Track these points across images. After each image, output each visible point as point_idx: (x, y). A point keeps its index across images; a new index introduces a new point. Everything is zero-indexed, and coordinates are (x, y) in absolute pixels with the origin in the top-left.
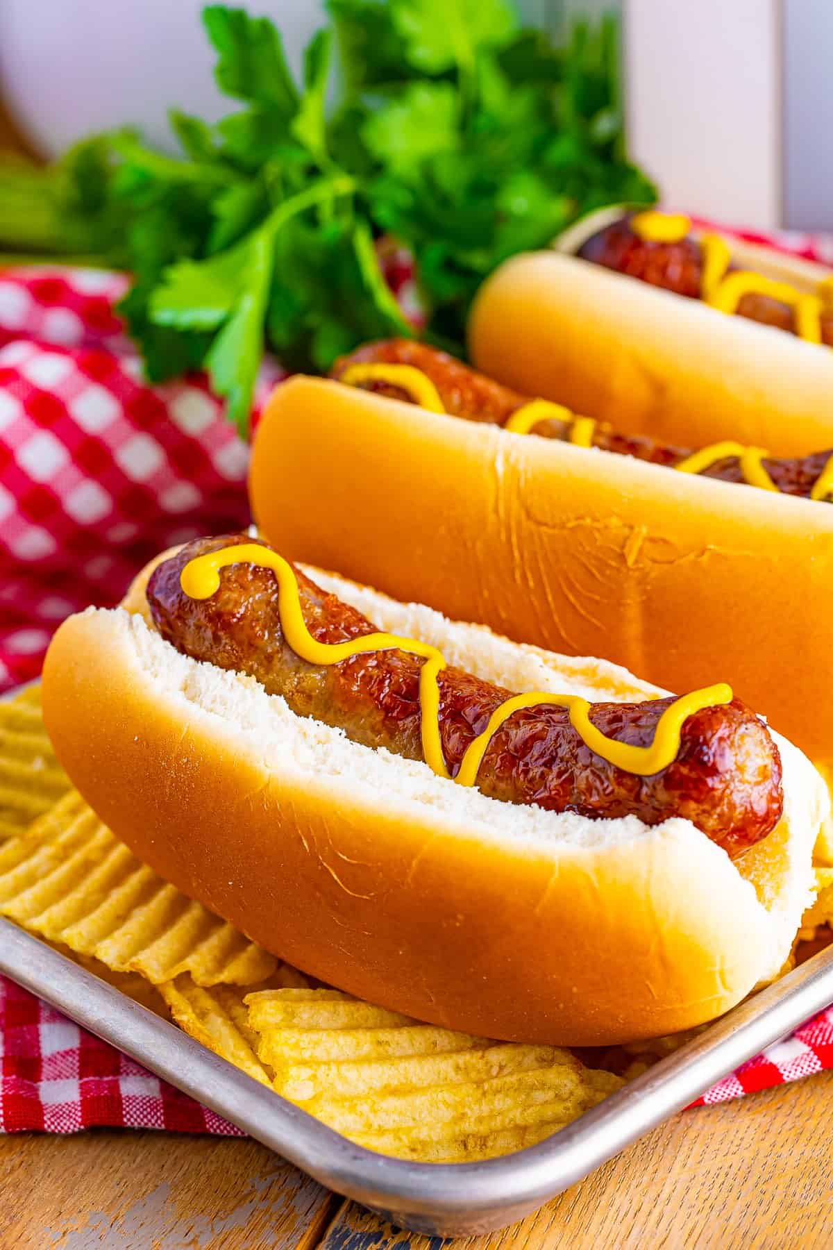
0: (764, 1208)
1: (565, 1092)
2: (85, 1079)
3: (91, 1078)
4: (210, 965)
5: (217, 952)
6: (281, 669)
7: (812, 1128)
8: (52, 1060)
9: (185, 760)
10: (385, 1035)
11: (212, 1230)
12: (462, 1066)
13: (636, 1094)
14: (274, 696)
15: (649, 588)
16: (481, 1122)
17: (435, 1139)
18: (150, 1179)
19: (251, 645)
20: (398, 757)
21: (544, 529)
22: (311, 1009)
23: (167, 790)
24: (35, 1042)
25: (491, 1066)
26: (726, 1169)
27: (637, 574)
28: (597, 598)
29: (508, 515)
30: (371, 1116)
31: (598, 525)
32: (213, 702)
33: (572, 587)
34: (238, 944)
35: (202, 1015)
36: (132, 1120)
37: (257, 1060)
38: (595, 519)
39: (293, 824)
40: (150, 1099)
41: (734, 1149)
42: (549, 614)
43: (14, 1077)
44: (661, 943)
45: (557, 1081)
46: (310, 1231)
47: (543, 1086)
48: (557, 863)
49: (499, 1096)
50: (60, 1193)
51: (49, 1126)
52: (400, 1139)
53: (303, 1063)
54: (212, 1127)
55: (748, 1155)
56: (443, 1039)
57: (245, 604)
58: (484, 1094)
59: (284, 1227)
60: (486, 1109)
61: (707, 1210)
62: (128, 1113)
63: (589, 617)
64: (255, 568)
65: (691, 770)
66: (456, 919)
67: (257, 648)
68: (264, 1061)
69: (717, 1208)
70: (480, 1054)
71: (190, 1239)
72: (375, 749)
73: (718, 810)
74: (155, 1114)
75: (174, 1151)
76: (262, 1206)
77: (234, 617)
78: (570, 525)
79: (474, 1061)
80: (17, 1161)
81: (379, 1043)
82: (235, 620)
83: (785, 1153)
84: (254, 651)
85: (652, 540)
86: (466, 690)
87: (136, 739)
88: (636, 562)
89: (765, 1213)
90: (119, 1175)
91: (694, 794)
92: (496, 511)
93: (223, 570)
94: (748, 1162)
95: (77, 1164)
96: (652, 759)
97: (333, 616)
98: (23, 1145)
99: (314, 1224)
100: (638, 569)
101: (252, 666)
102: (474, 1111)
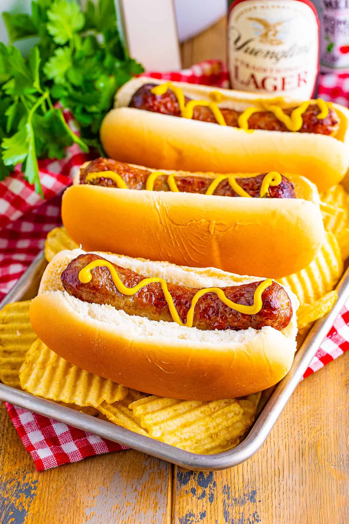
0: (303, 431)
1: (237, 412)
2: (76, 441)
3: (78, 440)
4: (110, 396)
5: (110, 391)
6: (118, 300)
7: (306, 398)
8: (61, 436)
9: (100, 340)
10: (176, 407)
11: (140, 484)
12: (203, 411)
13: (270, 413)
14: (120, 310)
15: (220, 240)
16: (215, 429)
17: (203, 438)
18: (111, 471)
19: (106, 294)
20: (167, 322)
21: (179, 226)
22: (151, 405)
23: (95, 350)
24: (53, 432)
25: (212, 409)
26: (287, 421)
27: (215, 236)
28: (203, 246)
29: (166, 223)
30: (181, 435)
31: (198, 222)
32: (101, 318)
33: (193, 244)
34: (115, 386)
35: (115, 414)
36: (98, 452)
37: (140, 427)
38: (196, 221)
39: (143, 354)
40: (101, 443)
41: (286, 412)
42: (187, 253)
43: (53, 446)
44: (270, 366)
45: (234, 409)
46: (170, 476)
47: (230, 412)
48: (235, 351)
49: (218, 418)
50: (85, 483)
51: (72, 461)
52: (192, 441)
53: (155, 424)
54: (123, 447)
55: (291, 413)
56: (194, 404)
57: (102, 281)
58: (213, 419)
59: (161, 477)
60: (214, 424)
61: (287, 437)
62: (96, 450)
63: (200, 252)
64: (101, 268)
65: (268, 310)
66: (205, 374)
67: (109, 294)
68: (143, 427)
69: (290, 435)
70: (207, 406)
71: (134, 489)
72: (158, 321)
73: (278, 320)
74: (105, 448)
75: (114, 459)
76: (151, 471)
77: (99, 286)
78: (188, 224)
79: (206, 409)
80: (66, 475)
81: (175, 410)
82: (100, 287)
83: (302, 410)
84: (108, 296)
85: (217, 224)
86: (179, 293)
87: (80, 336)
88: (214, 233)
89: (305, 433)
90: (101, 472)
91: (270, 317)
92: (161, 223)
93: (91, 271)
94: (292, 417)
95: (85, 471)
96: (255, 309)
97: (129, 277)
98: (65, 469)
99: (170, 473)
100: (214, 235)
101: (108, 301)
102: (211, 425)
